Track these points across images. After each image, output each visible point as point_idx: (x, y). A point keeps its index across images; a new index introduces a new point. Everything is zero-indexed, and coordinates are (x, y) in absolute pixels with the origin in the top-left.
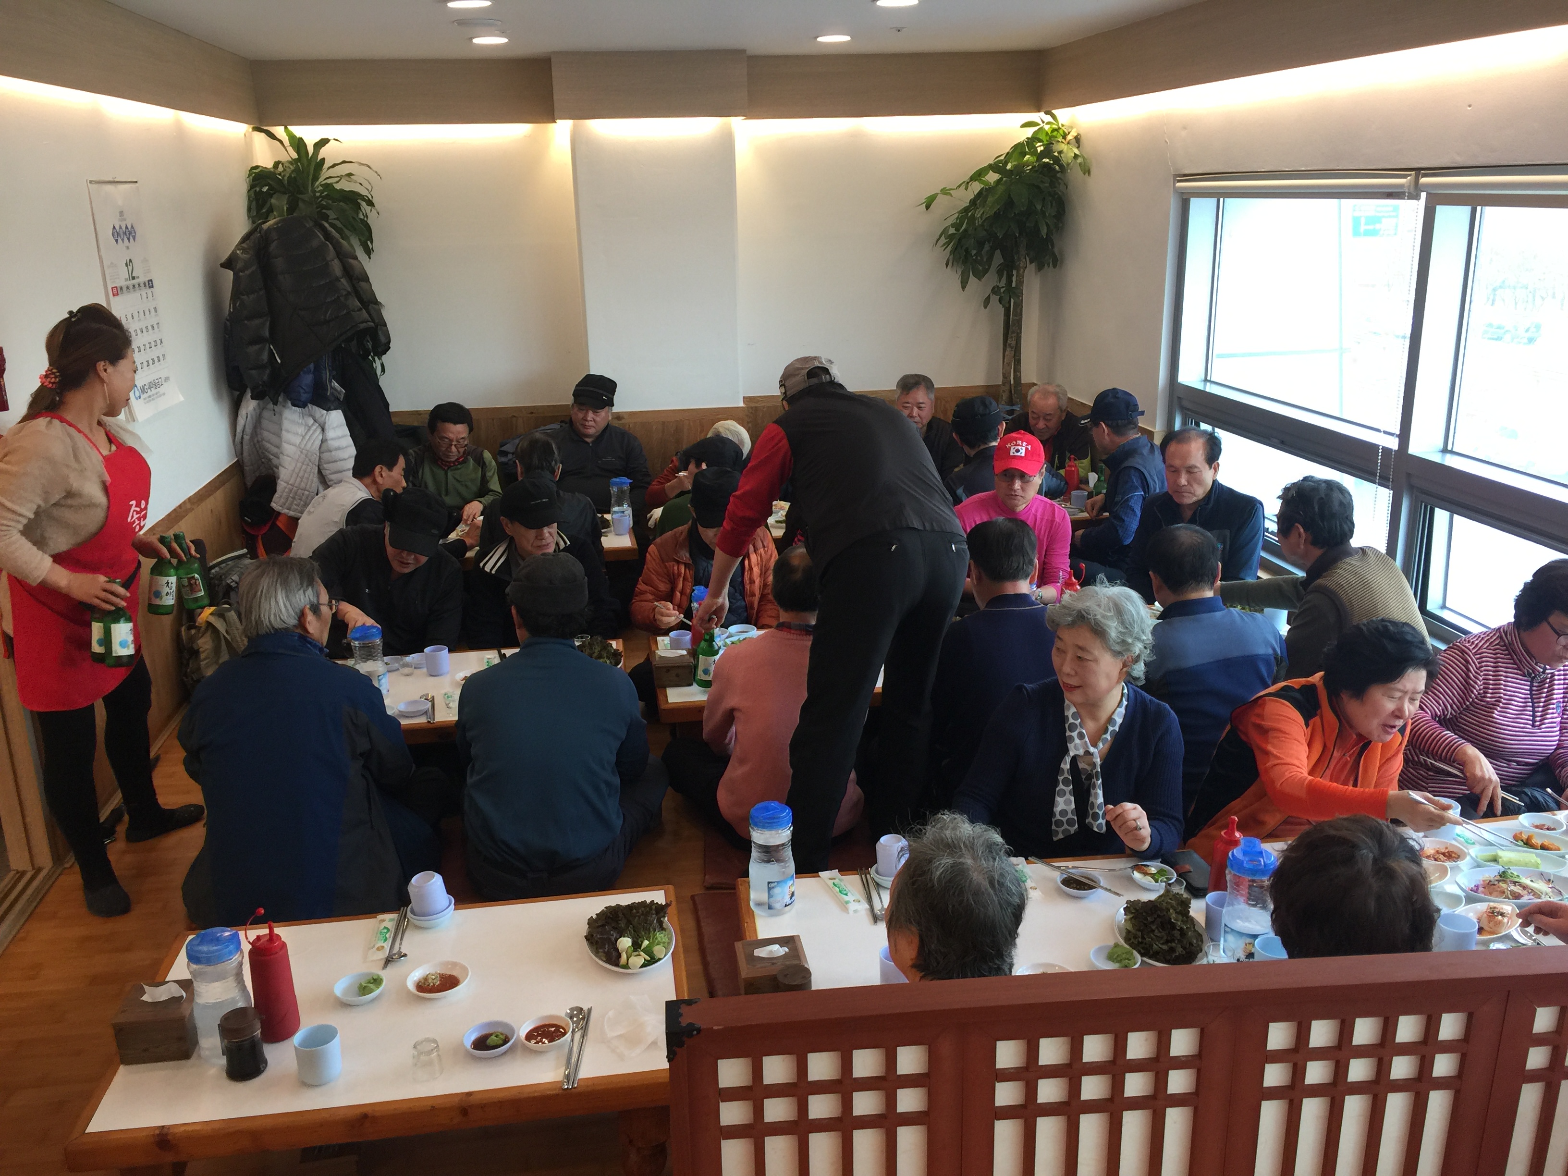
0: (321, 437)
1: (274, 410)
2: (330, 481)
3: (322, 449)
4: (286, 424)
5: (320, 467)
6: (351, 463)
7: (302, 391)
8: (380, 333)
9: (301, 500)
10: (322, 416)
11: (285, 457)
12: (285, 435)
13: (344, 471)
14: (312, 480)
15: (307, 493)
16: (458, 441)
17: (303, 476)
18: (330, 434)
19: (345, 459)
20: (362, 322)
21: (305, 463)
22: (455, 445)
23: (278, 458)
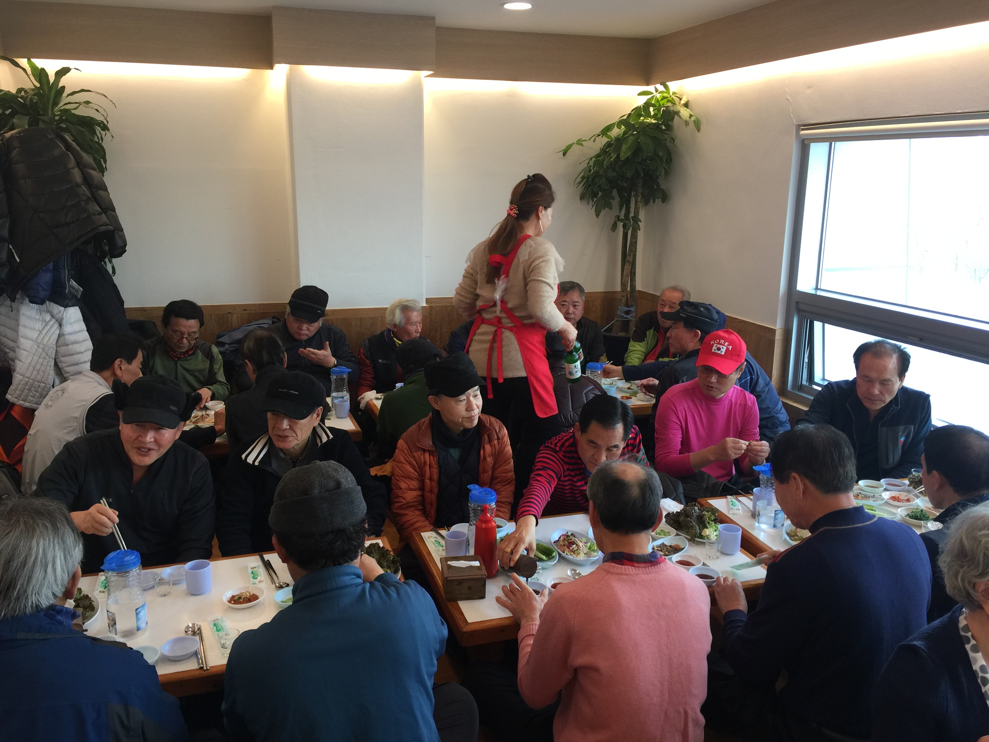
0: (58, 332)
1: (11, 306)
2: (66, 373)
3: (60, 342)
4: (23, 320)
5: (58, 360)
6: (88, 356)
7: (40, 288)
8: (117, 237)
9: (37, 391)
10: (60, 312)
11: (22, 351)
12: (22, 330)
13: (81, 363)
14: (49, 373)
15: (43, 385)
16: (189, 335)
17: (40, 369)
18: (67, 329)
19: (82, 353)
20: (102, 226)
21: (42, 356)
22: (186, 338)
23: (15, 352)
